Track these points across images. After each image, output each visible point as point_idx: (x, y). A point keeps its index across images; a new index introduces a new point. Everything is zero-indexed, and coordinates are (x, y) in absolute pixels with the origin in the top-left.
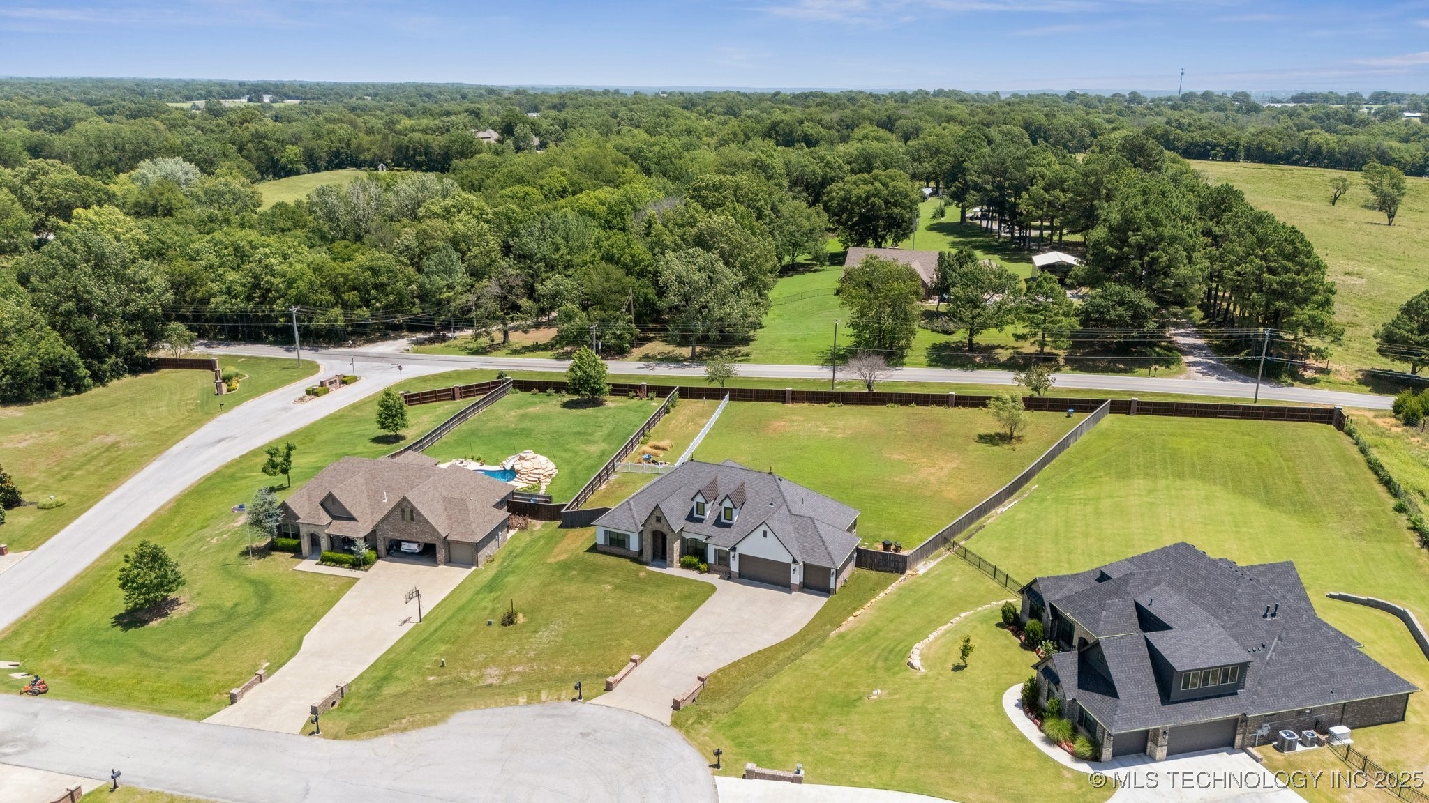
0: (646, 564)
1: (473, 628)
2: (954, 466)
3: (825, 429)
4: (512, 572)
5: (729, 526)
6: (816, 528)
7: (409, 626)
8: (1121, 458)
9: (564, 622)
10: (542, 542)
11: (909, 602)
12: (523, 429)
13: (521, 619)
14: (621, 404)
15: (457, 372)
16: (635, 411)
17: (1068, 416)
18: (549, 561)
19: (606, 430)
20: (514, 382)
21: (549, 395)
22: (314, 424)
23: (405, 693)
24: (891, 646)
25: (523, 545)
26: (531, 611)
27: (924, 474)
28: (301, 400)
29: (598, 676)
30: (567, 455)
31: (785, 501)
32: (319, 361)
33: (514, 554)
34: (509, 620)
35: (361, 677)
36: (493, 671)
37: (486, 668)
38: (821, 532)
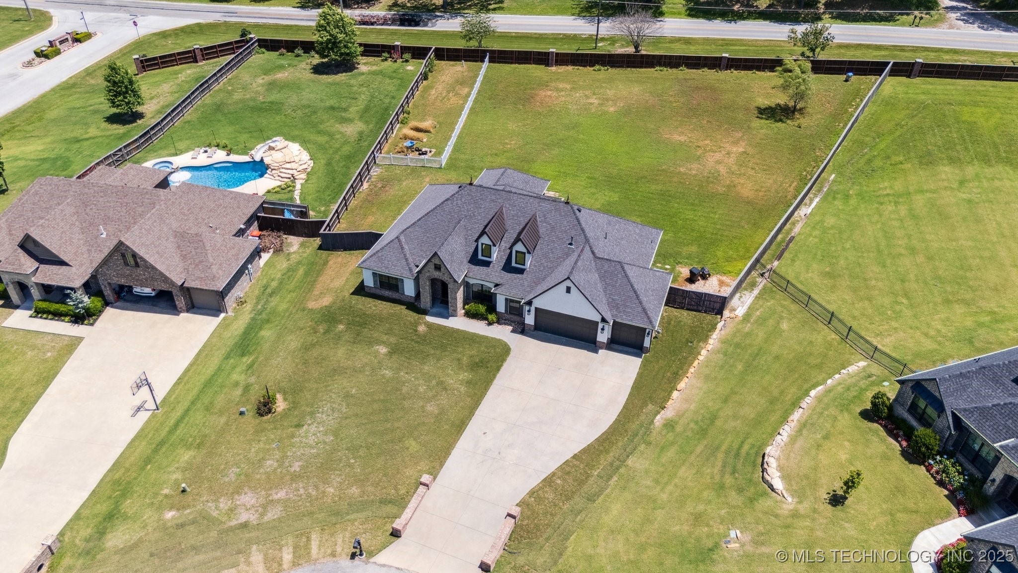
0: (425, 312)
1: (223, 420)
2: (741, 150)
3: (594, 101)
4: (268, 321)
5: (521, 271)
6: (626, 276)
7: (144, 416)
8: (917, 137)
9: (333, 410)
10: (301, 271)
11: (740, 367)
12: (272, 103)
13: (281, 405)
14: (374, 68)
15: (199, 25)
16: (391, 78)
17: (846, 81)
18: (311, 305)
19: (361, 103)
20: (259, 40)
21: (298, 56)
22: (43, 96)
23: (135, 546)
24: (735, 446)
25: (279, 275)
26: (293, 391)
27: (711, 160)
28: (29, 64)
29: (381, 502)
30: (322, 139)
31: (587, 240)
32: (52, 11)
33: (269, 290)
34: (265, 407)
35: (77, 516)
36: (248, 498)
37: (239, 493)
38: (632, 280)
